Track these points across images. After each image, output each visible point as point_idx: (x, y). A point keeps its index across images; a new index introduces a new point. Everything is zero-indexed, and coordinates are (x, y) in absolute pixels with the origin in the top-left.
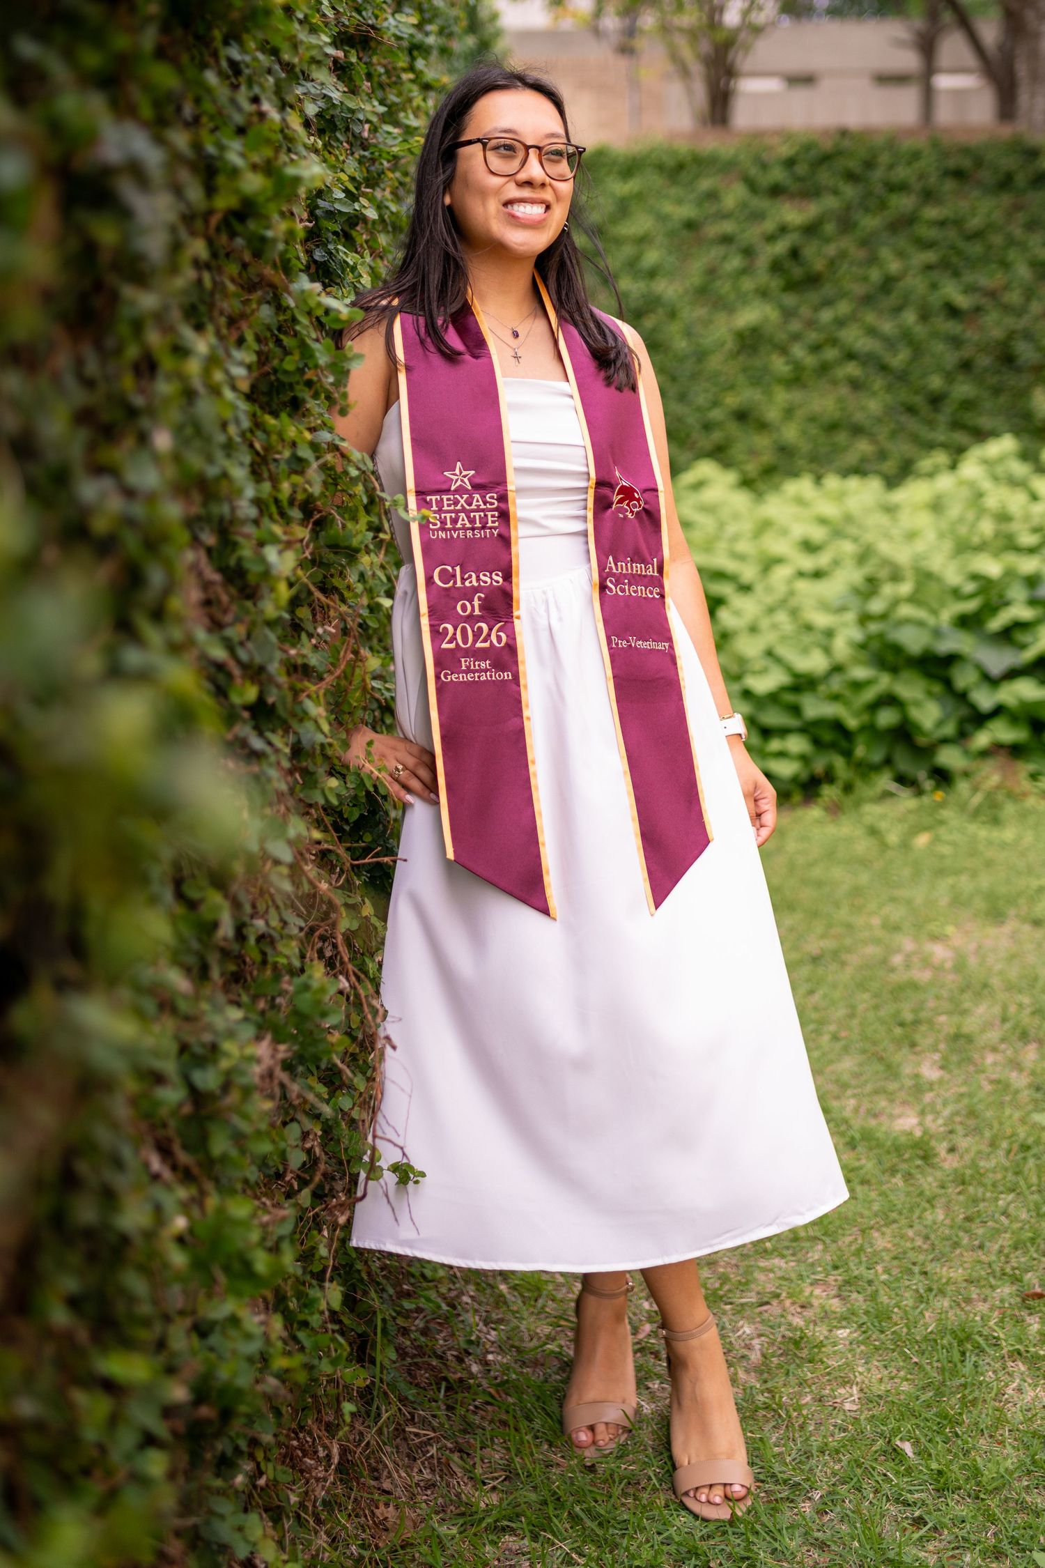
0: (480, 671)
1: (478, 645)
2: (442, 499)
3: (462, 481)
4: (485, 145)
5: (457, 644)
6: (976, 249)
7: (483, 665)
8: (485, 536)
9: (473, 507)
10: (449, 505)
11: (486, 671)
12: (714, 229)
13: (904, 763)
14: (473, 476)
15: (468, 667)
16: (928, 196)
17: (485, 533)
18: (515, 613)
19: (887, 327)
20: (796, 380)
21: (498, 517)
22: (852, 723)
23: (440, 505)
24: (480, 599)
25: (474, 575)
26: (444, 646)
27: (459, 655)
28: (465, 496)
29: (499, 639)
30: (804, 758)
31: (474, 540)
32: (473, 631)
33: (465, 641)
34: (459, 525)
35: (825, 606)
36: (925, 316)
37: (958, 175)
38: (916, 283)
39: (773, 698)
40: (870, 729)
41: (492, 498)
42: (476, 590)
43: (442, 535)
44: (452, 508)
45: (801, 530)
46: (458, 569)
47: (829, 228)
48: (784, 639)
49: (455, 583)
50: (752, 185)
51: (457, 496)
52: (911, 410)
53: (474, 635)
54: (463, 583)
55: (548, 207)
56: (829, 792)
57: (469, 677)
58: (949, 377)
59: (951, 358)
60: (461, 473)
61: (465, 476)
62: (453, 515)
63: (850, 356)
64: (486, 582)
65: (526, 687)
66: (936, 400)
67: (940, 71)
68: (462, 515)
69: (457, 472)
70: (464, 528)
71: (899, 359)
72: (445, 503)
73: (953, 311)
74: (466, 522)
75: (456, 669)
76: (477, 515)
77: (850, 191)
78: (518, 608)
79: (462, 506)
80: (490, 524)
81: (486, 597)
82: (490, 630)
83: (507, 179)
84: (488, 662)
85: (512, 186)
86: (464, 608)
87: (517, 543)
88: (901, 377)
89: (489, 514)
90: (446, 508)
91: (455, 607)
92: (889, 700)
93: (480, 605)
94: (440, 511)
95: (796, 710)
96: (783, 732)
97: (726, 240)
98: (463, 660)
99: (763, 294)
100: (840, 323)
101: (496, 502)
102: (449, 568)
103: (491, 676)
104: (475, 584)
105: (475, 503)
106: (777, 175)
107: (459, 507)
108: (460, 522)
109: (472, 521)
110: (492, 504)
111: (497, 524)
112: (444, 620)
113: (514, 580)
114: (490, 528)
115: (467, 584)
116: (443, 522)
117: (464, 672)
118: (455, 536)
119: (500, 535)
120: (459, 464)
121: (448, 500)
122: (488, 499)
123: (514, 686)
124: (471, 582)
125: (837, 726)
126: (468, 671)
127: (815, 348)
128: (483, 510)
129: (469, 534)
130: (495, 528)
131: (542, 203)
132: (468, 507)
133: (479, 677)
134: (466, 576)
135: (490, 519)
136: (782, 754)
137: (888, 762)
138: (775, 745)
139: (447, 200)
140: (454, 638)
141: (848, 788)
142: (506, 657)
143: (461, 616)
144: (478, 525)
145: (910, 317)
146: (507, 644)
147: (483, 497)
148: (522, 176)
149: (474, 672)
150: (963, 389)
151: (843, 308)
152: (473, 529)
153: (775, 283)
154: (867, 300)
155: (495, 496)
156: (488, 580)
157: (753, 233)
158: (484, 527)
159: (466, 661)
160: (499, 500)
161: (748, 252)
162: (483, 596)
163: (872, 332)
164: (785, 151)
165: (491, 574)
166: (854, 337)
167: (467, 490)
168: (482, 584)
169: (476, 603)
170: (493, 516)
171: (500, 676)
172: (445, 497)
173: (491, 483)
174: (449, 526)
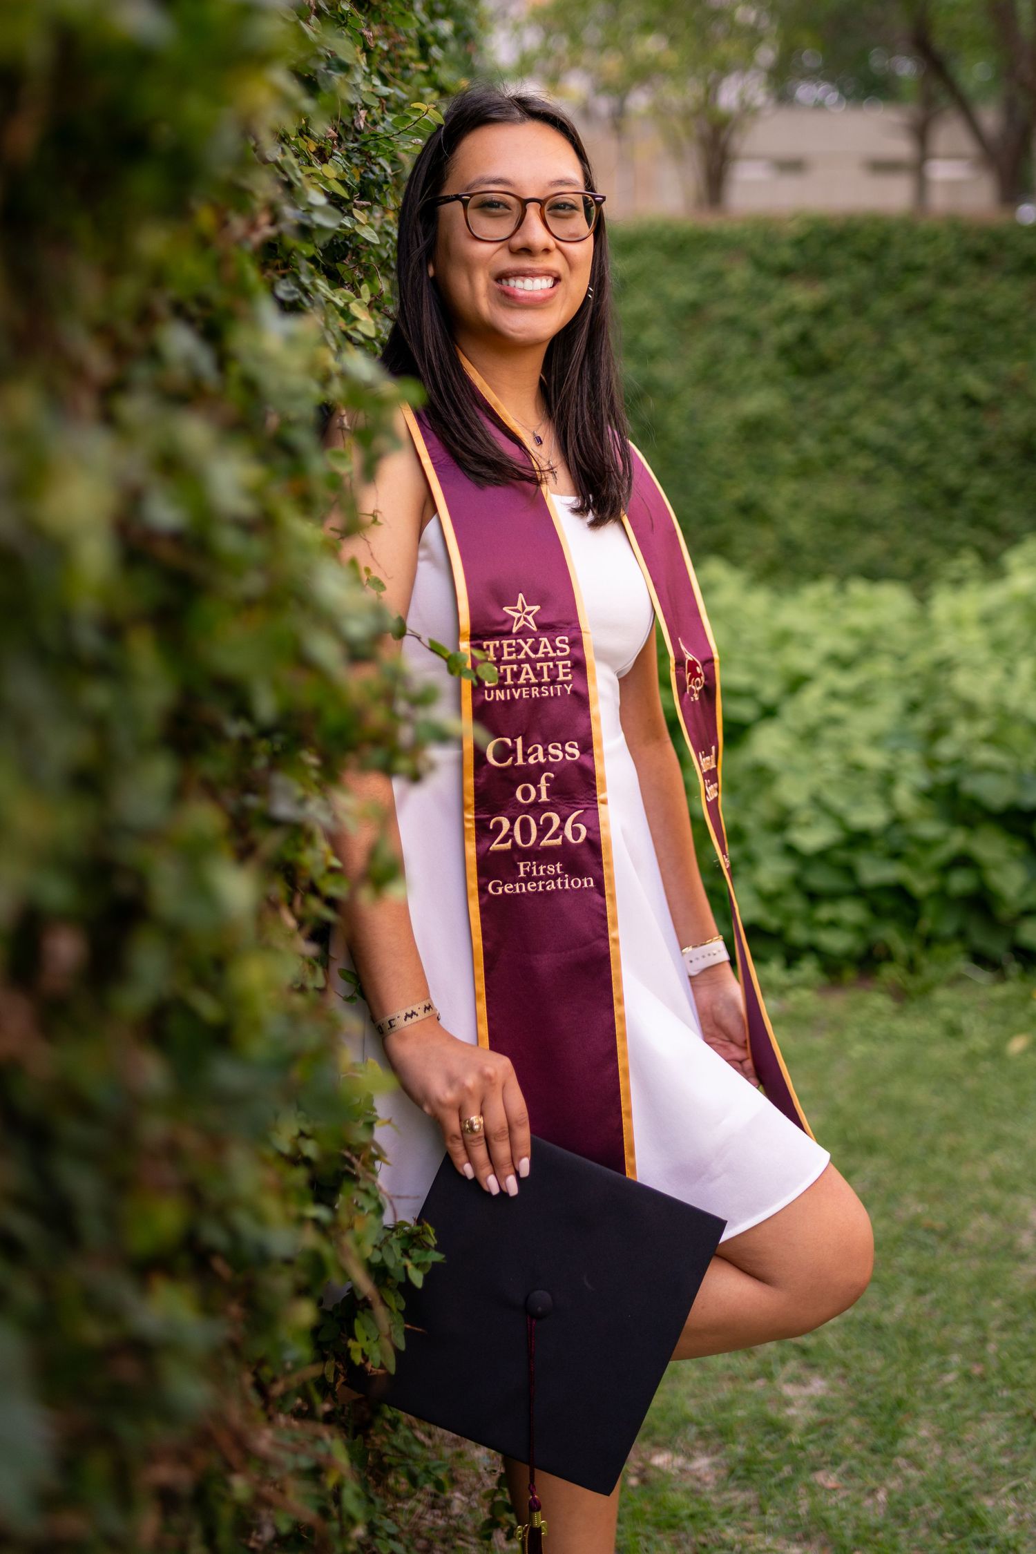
0: (547, 878)
1: (545, 842)
2: (501, 646)
3: (525, 619)
4: (465, 203)
5: (514, 843)
6: (996, 336)
7: (551, 869)
8: (556, 695)
9: (540, 655)
10: (510, 654)
11: (555, 877)
12: (720, 310)
13: (980, 939)
14: (538, 613)
15: (527, 873)
16: (947, 279)
17: (555, 689)
18: (600, 797)
19: (902, 416)
20: (804, 470)
21: (571, 668)
22: (920, 886)
23: (499, 653)
24: (548, 779)
25: (540, 748)
26: (495, 846)
27: (516, 857)
28: (530, 641)
29: (576, 832)
30: (860, 930)
31: (540, 701)
32: (538, 824)
33: (526, 837)
34: (522, 681)
35: (876, 740)
36: (942, 404)
37: (980, 259)
38: (933, 372)
39: (822, 856)
40: (941, 894)
41: (562, 642)
42: (541, 768)
43: (500, 695)
44: (514, 657)
45: (829, 641)
46: (519, 741)
47: (840, 310)
48: (829, 782)
49: (515, 760)
50: (759, 265)
51: (520, 641)
52: (926, 506)
53: (538, 830)
54: (525, 760)
55: (557, 280)
56: (891, 973)
57: (531, 886)
58: (968, 470)
59: (967, 449)
60: (524, 608)
61: (528, 613)
62: (515, 667)
63: (861, 445)
64: (556, 757)
65: (613, 898)
66: (953, 496)
67: (935, 156)
68: (526, 666)
69: (519, 607)
70: (528, 684)
71: (914, 451)
72: (506, 650)
73: (971, 401)
74: (531, 675)
75: (511, 875)
76: (545, 665)
77: (864, 274)
78: (604, 790)
79: (526, 654)
80: (561, 678)
81: (556, 778)
82: (564, 820)
83: (499, 245)
84: (558, 865)
85: (504, 254)
86: (526, 794)
87: (596, 702)
88: (917, 471)
89: (560, 664)
90: (506, 657)
91: (514, 793)
92: (964, 861)
93: (548, 789)
94: (499, 662)
95: (849, 871)
96: (834, 897)
97: (731, 323)
98: (521, 864)
99: (770, 379)
100: (853, 411)
101: (567, 647)
102: (508, 741)
103: (563, 884)
104: (542, 759)
105: (542, 650)
106: (786, 255)
107: (522, 656)
108: (523, 676)
109: (538, 674)
110: (563, 650)
111: (570, 677)
112: (497, 811)
113: (596, 751)
114: (562, 683)
115: (531, 760)
116: (503, 678)
117: (522, 880)
118: (517, 696)
119: (573, 692)
120: (521, 596)
121: (510, 646)
122: (559, 645)
123: (597, 897)
124: (536, 758)
125: (899, 891)
126: (529, 878)
127: (825, 439)
128: (552, 659)
129: (535, 692)
130: (568, 683)
131: (549, 275)
132: (533, 656)
133: (544, 886)
134: (530, 750)
135: (561, 671)
136: (833, 924)
137: (961, 934)
138: (825, 912)
139: (431, 272)
140: (509, 836)
141: (912, 967)
142: (586, 856)
143: (522, 805)
144: (546, 679)
145: (926, 408)
146: (587, 839)
147: (552, 641)
148: (517, 241)
149: (537, 880)
150: (983, 483)
151: (854, 396)
152: (540, 685)
153: (780, 368)
154: (882, 388)
155: (566, 639)
156: (560, 754)
157: (759, 316)
158: (553, 682)
159: (525, 866)
160: (571, 644)
161: (755, 336)
162: (552, 775)
163: (884, 422)
164: (794, 228)
165: (563, 745)
166: (866, 427)
167: (532, 632)
168: (551, 759)
169: (543, 785)
170: (565, 667)
171: (576, 883)
172: (505, 642)
173: (560, 622)
174: (509, 681)
